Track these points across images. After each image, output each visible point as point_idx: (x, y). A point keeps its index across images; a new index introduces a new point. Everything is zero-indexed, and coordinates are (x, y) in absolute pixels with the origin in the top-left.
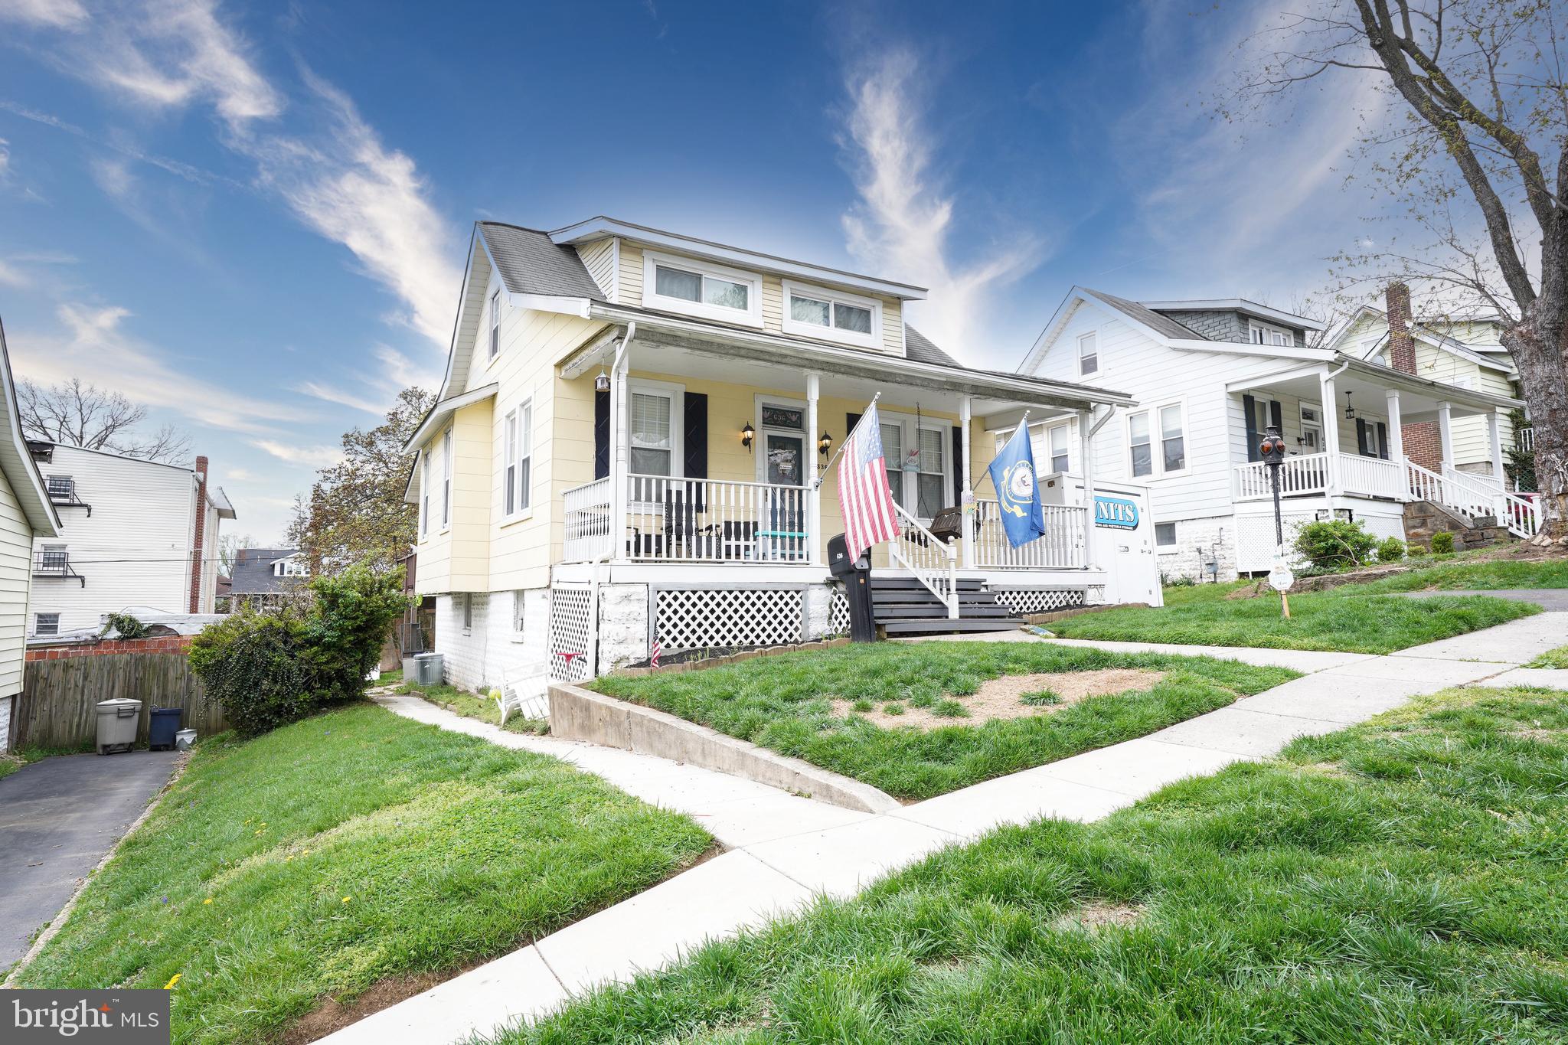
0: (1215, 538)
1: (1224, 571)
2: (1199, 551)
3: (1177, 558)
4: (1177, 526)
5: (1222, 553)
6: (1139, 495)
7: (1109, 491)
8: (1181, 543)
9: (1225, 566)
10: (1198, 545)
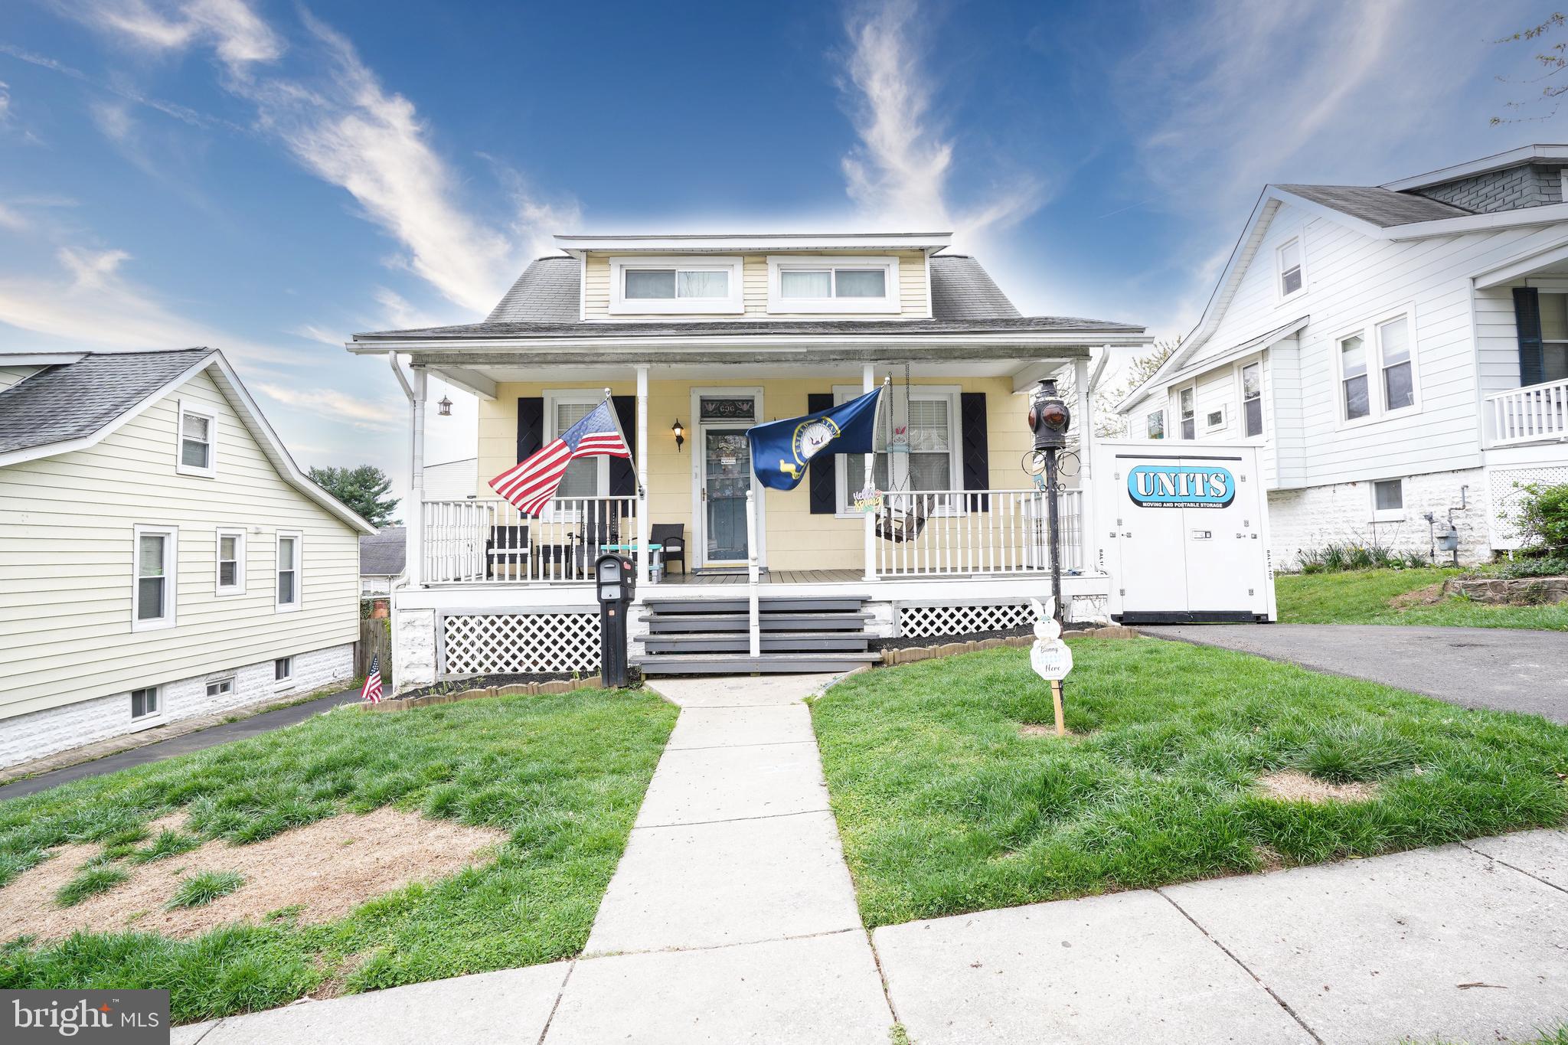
0: (1456, 500)
1: (1471, 547)
2: (1430, 519)
3: (1403, 527)
4: (1405, 483)
5: (1468, 521)
6: (1240, 459)
7: (1179, 458)
8: (1410, 507)
9: (1471, 539)
10: (1428, 510)
